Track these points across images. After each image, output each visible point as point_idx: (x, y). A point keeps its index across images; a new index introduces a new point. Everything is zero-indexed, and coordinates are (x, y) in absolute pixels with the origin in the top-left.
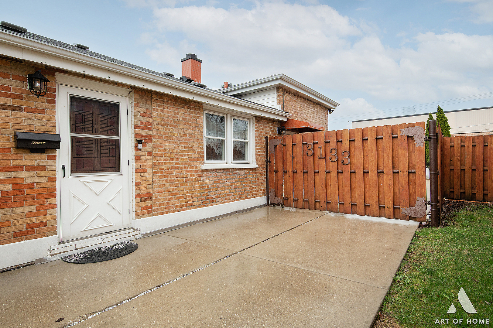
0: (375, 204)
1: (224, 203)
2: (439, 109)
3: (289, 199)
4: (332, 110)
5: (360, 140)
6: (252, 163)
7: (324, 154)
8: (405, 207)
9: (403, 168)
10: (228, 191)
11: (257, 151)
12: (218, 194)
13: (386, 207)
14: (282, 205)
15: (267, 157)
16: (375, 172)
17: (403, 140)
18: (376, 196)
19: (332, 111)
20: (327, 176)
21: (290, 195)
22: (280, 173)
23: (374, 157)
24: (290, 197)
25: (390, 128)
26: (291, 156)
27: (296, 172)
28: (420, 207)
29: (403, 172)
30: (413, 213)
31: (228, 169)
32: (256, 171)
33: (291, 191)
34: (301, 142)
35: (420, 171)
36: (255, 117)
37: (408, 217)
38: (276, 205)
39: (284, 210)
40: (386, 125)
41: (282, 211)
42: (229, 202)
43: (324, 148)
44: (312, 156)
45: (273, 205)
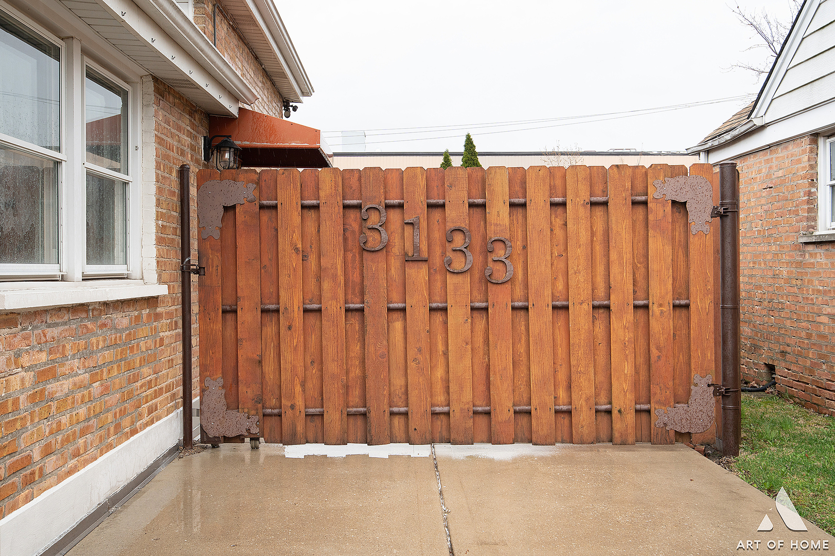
0: (584, 404)
1: (70, 473)
2: (469, 143)
3: (290, 412)
4: (294, 104)
5: (542, 203)
6: (139, 275)
7: (424, 247)
8: (665, 405)
9: (660, 293)
10: (82, 411)
11: (160, 222)
12: (51, 433)
13: (615, 413)
14: (255, 439)
15: (186, 253)
16: (585, 306)
17: (662, 211)
18: (589, 380)
19: (291, 108)
20: (432, 321)
21: (292, 396)
22: (248, 316)
23: (582, 261)
24: (293, 407)
25: (629, 172)
26: (297, 250)
27: (319, 310)
28: (701, 402)
29: (661, 305)
30: (684, 421)
31: (82, 305)
32: (159, 310)
33: (297, 382)
34: (339, 199)
35: (701, 301)
36: (156, 79)
37: (672, 434)
38: (227, 440)
39: (262, 460)
40: (617, 165)
41: (254, 461)
42: (86, 462)
43: (424, 224)
44: (380, 254)
45: (212, 442)
